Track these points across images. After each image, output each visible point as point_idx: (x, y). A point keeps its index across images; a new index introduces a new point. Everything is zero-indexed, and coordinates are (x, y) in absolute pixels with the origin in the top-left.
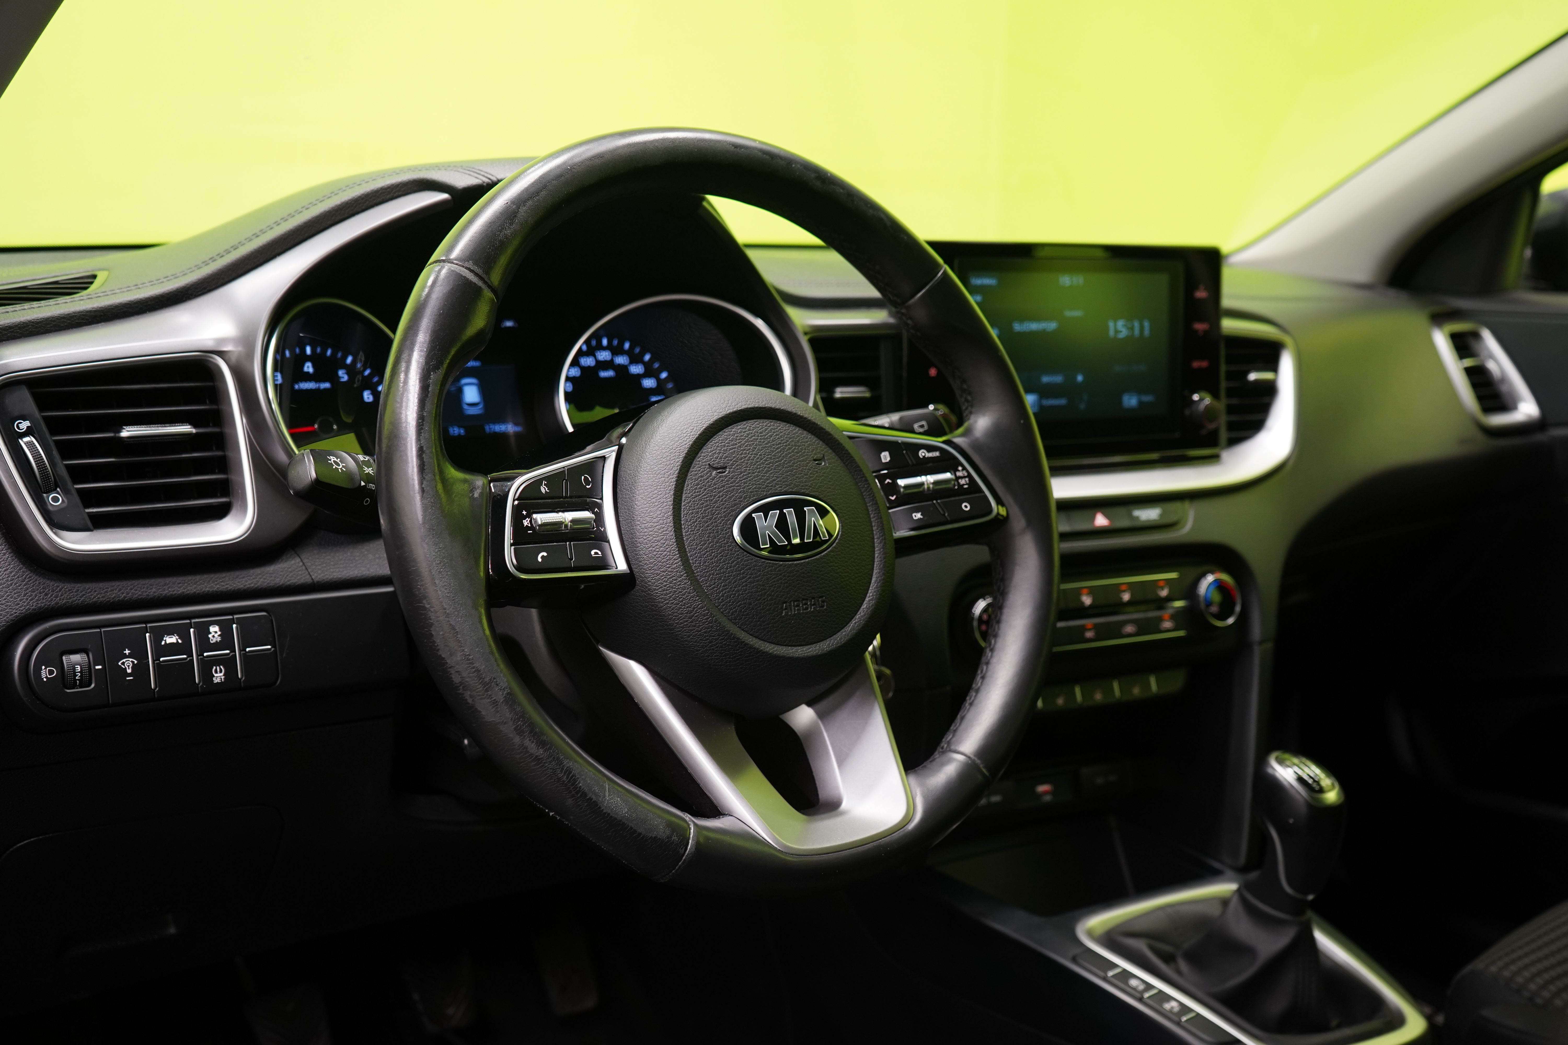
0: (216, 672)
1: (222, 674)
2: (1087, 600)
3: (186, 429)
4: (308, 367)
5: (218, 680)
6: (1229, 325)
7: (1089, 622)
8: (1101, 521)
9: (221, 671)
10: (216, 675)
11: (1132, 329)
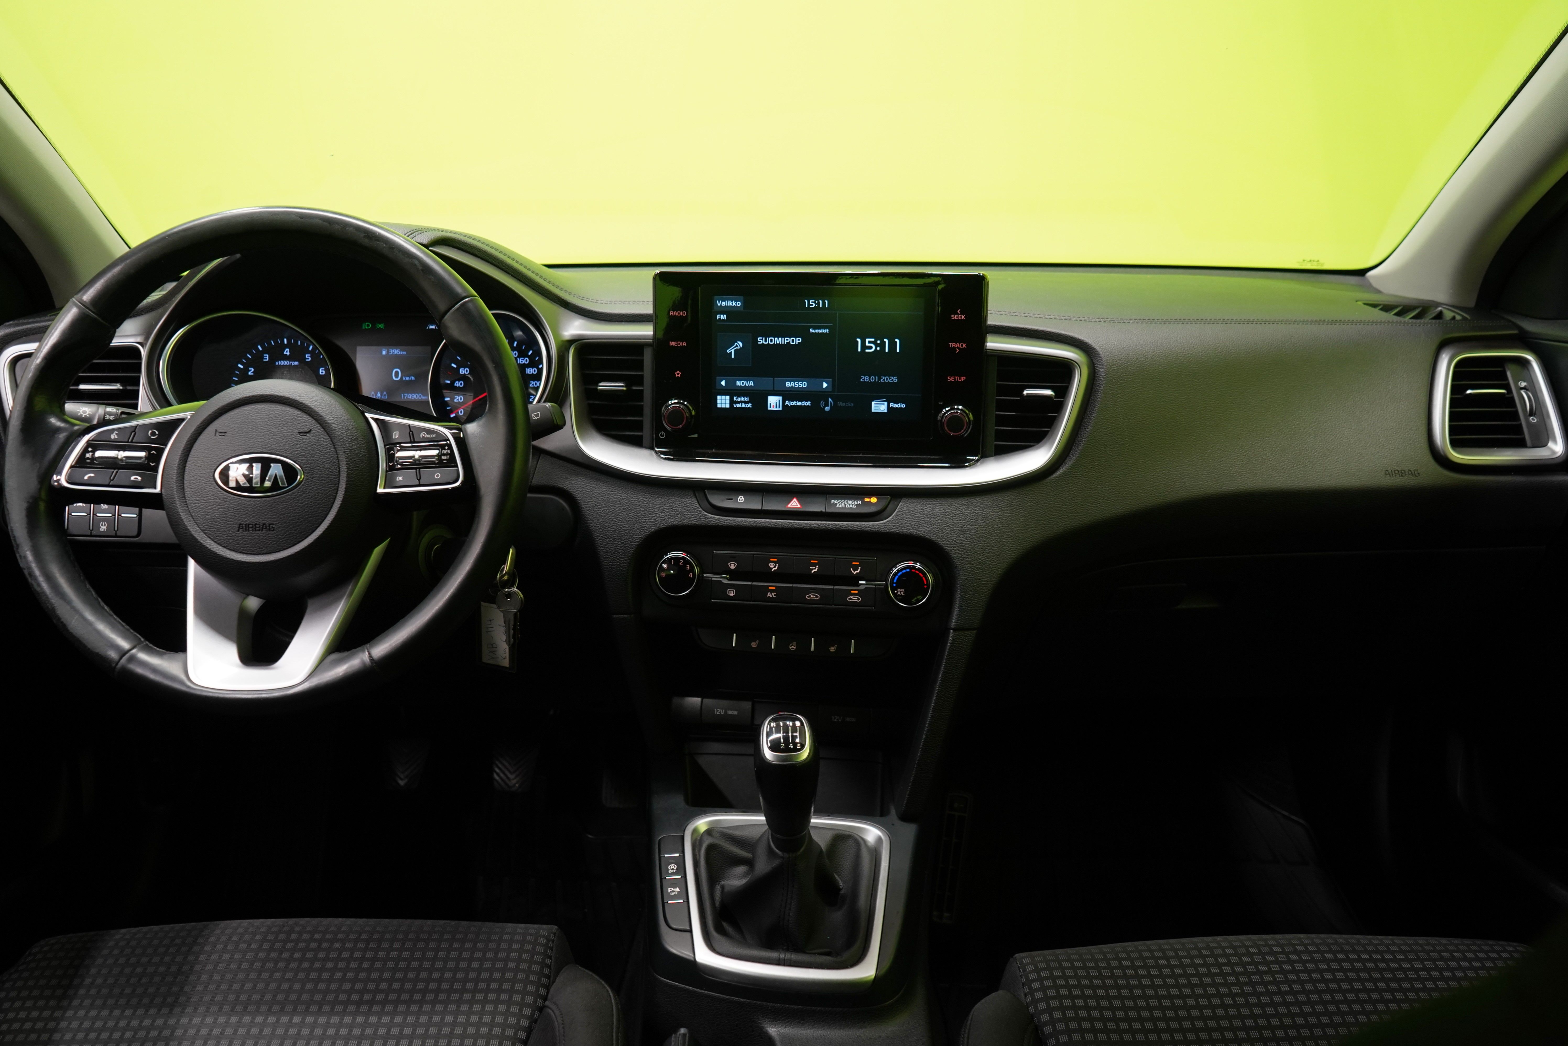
0: (102, 525)
1: (105, 527)
2: (774, 567)
3: (118, 386)
4: (287, 352)
5: (103, 530)
6: (994, 343)
7: (772, 586)
8: (794, 504)
9: (105, 525)
10: (102, 527)
11: (882, 345)
